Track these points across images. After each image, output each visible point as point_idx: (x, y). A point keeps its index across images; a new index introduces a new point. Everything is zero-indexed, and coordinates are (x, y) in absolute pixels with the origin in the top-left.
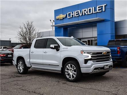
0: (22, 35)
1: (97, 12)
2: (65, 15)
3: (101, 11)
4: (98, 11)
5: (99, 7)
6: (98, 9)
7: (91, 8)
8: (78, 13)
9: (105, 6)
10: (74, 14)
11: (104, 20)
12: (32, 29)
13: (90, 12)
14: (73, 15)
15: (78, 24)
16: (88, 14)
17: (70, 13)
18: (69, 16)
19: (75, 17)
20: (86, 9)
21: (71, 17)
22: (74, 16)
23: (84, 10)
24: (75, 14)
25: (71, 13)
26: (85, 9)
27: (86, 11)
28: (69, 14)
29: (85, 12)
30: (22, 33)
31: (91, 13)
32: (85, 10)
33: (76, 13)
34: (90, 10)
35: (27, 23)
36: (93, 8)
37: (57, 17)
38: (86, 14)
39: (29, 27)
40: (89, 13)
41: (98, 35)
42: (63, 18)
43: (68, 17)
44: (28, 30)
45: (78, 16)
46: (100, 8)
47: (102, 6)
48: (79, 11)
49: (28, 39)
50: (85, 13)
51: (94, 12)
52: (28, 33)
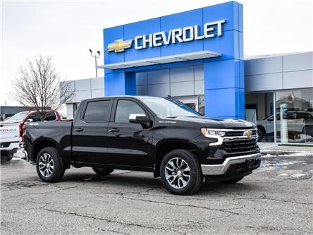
0: (24, 89)
1: (205, 38)
2: (130, 42)
3: (213, 35)
4: (206, 36)
6: (206, 30)
7: (191, 28)
8: (160, 38)
9: (222, 24)
10: (150, 40)
11: (220, 57)
12: (49, 73)
13: (188, 36)
14: (148, 43)
15: (160, 64)
16: (184, 42)
17: (141, 37)
18: (139, 45)
19: (153, 47)
20: (180, 30)
21: (145, 47)
23: (174, 31)
24: (152, 40)
25: (144, 37)
26: (176, 30)
27: (180, 34)
28: (139, 40)
29: (177, 36)
30: (25, 85)
31: (191, 39)
32: (177, 33)
33: (155, 39)
34: (188, 31)
35: (39, 59)
36: (196, 27)
37: (109, 46)
38: (180, 40)
39: (42, 69)
40: (185, 40)
43: (136, 47)
44: (39, 76)
45: (160, 44)
47: (217, 25)
48: (163, 33)
49: (39, 99)
50: (176, 39)
51: (196, 38)
52: (40, 84)
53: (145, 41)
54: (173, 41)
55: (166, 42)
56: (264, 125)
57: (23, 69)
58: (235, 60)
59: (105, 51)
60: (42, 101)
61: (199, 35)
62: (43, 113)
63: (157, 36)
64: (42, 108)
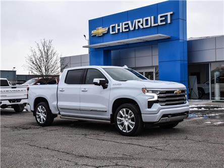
0: (33, 63)
1: (158, 25)
2: (107, 29)
3: (164, 23)
4: (159, 23)
5: (161, 17)
6: (159, 19)
7: (149, 18)
8: (127, 26)
9: (171, 15)
10: (120, 27)
12: (50, 51)
13: (147, 24)
14: (119, 30)
15: (128, 44)
16: (144, 28)
17: (114, 25)
18: (113, 31)
21: (117, 32)
22: (121, 31)
26: (139, 20)
27: (141, 23)
28: (113, 27)
29: (139, 24)
30: (34, 59)
31: (149, 26)
32: (139, 22)
33: (124, 26)
34: (147, 20)
37: (92, 32)
38: (141, 27)
39: (45, 49)
40: (145, 26)
41: (159, 62)
42: (104, 34)
43: (111, 33)
44: (44, 53)
45: (128, 30)
46: (164, 18)
47: (167, 15)
48: (129, 22)
49: (43, 69)
50: (138, 26)
51: (153, 25)
52: (44, 59)
53: (117, 28)
54: (137, 28)
55: (132, 29)
56: (204, 88)
57: (33, 49)
58: (180, 41)
59: (90, 36)
60: (46, 71)
61: (154, 23)
62: (46, 79)
63: (125, 24)
64: (46, 76)
